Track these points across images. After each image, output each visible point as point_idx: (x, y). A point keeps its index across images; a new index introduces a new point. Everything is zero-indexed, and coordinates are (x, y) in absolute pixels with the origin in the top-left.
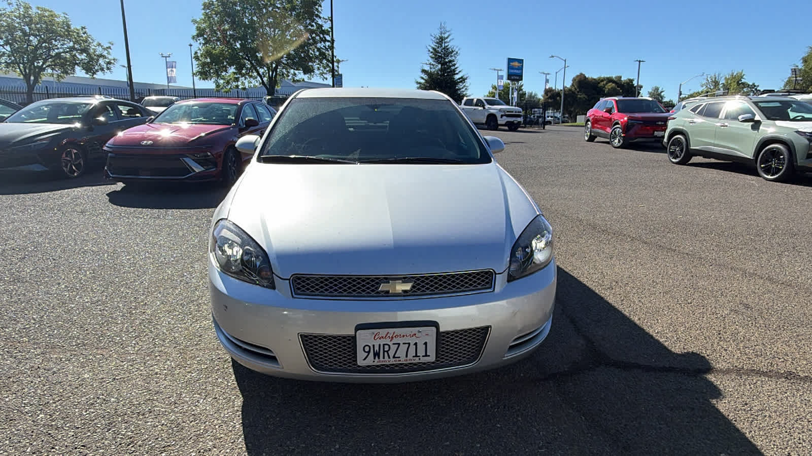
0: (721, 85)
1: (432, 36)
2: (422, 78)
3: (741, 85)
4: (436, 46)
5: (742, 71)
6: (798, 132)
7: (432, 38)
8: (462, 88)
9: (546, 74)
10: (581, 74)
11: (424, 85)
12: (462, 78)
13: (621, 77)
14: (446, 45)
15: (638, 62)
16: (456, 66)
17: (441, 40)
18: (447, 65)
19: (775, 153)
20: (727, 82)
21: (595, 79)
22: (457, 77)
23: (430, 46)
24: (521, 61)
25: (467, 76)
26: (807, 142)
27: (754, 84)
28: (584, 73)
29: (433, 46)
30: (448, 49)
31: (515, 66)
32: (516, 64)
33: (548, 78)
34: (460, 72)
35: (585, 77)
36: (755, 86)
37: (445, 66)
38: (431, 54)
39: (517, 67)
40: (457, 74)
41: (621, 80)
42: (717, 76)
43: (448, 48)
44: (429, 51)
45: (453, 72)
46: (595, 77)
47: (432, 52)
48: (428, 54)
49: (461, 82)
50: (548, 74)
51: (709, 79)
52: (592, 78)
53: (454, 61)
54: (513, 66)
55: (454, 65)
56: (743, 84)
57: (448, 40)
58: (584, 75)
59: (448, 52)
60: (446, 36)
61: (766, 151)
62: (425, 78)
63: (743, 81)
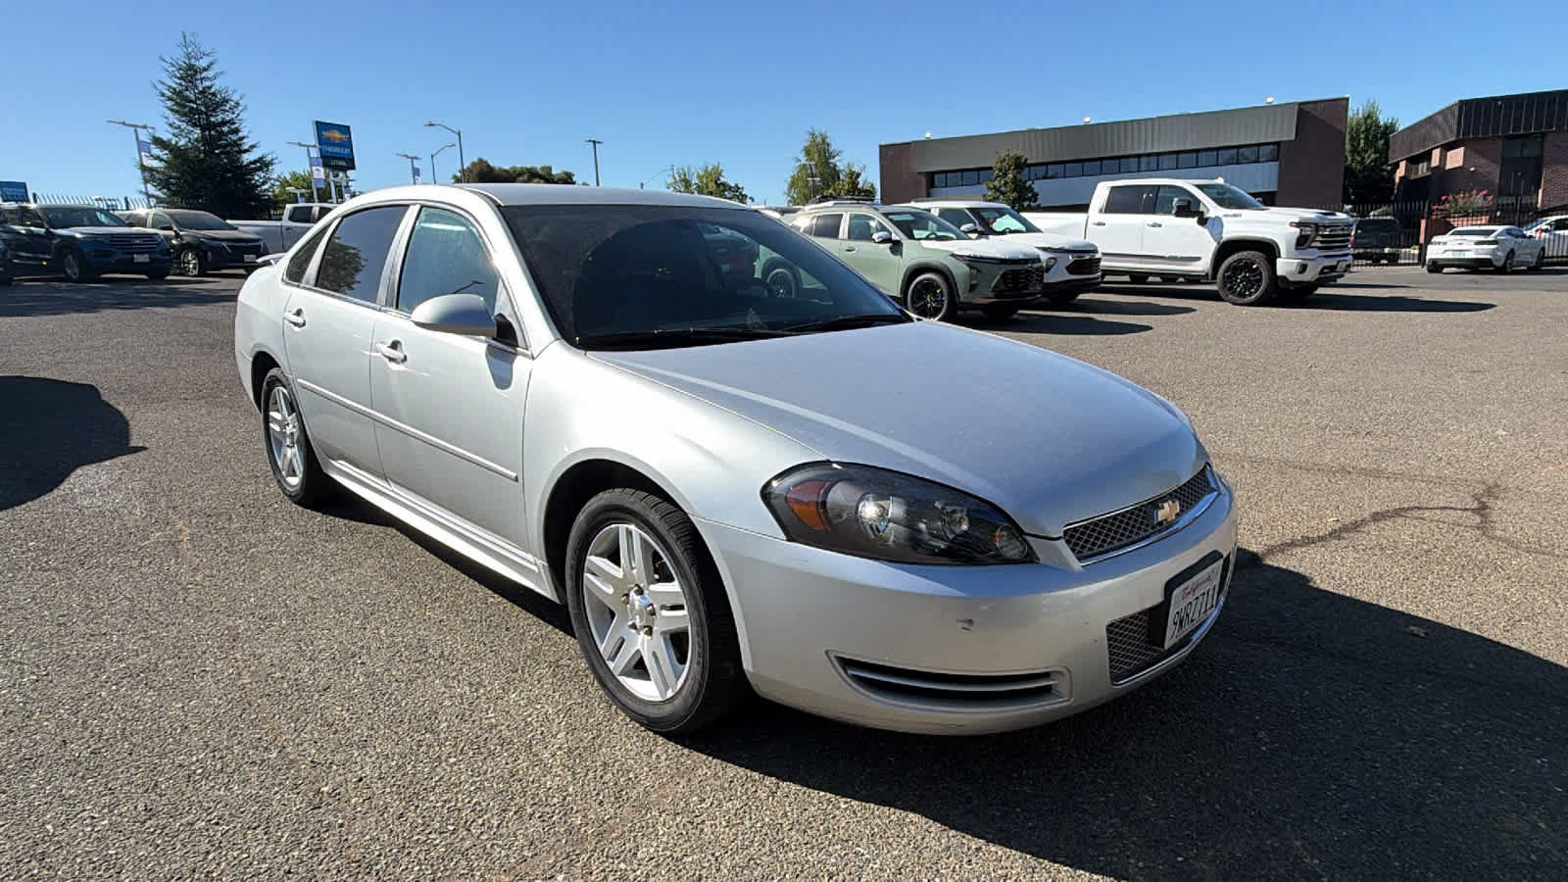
0: (695, 186)
1: (164, 60)
2: (158, 158)
3: (722, 187)
4: (181, 85)
5: (719, 164)
6: (953, 255)
7: (166, 66)
8: (264, 183)
9: (412, 158)
10: (481, 161)
11: (163, 173)
12: (260, 160)
13: (550, 169)
14: (208, 83)
15: (592, 144)
16: (240, 134)
17: (190, 73)
18: (217, 131)
19: (928, 286)
20: (702, 182)
21: (506, 171)
22: (247, 158)
23: (162, 83)
24: (346, 130)
25: (274, 156)
26: (967, 269)
27: (737, 185)
28: (485, 159)
29: (174, 86)
30: (214, 94)
31: (335, 138)
32: (337, 135)
33: (416, 166)
34: (253, 147)
35: (489, 166)
36: (739, 188)
37: (213, 133)
38: (170, 103)
39: (337, 142)
40: (246, 151)
41: (550, 174)
42: (686, 170)
43: (213, 90)
44: (163, 95)
45: (237, 148)
46: (507, 167)
47: (170, 99)
48: (162, 101)
49: (260, 169)
50: (416, 158)
51: (676, 176)
52: (500, 169)
53: (234, 123)
54: (329, 138)
55: (237, 131)
56: (723, 184)
57: (210, 74)
58: (486, 162)
59: (213, 102)
60: (203, 63)
61: (917, 284)
62: (165, 157)
63: (722, 180)
